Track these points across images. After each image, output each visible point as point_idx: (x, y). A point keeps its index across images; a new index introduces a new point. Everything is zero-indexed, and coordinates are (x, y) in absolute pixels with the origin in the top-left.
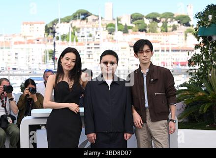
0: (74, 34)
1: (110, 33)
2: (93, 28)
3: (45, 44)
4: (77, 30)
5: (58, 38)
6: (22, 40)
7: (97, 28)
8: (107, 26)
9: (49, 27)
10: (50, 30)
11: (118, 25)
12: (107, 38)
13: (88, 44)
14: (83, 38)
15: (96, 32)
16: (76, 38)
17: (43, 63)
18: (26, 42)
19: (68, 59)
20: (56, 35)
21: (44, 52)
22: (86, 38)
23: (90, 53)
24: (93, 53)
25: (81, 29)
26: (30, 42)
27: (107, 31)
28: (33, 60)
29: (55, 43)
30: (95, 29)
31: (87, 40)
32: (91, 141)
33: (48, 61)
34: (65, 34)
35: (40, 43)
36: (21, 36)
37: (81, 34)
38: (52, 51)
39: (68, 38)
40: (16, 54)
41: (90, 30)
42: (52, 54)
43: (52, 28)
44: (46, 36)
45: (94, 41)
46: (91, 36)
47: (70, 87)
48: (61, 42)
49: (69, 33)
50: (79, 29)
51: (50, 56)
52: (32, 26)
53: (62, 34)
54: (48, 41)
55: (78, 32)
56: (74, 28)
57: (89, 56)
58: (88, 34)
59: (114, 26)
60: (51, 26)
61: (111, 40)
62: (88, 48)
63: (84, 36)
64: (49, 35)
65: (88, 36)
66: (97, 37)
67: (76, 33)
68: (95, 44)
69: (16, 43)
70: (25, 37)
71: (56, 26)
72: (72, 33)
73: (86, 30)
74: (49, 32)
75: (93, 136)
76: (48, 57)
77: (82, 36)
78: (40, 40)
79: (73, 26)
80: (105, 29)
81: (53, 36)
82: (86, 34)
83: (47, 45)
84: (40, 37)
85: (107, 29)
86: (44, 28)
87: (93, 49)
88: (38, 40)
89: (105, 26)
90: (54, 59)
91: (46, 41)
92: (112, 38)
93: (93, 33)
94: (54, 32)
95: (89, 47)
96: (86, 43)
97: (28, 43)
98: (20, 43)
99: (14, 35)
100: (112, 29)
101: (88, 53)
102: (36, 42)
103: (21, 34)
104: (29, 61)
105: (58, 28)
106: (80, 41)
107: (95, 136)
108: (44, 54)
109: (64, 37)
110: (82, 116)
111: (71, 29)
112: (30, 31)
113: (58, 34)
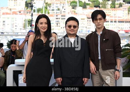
0: (47, 8)
1: (73, 8)
2: (60, 4)
3: (25, 15)
4: (48, 5)
5: (34, 11)
6: (9, 11)
7: (64, 4)
8: (71, 3)
9: (28, 2)
10: (29, 5)
11: (79, 2)
12: (71, 12)
13: (57, 16)
14: (53, 11)
15: (63, 7)
16: (48, 11)
17: (24, 28)
18: (11, 13)
19: (41, 23)
20: (33, 8)
21: (25, 21)
22: (55, 11)
23: (58, 22)
24: (60, 22)
25: (52, 5)
26: (15, 13)
27: (71, 7)
28: (16, 26)
29: (32, 14)
30: (62, 5)
31: (56, 13)
32: (58, 83)
33: (27, 27)
34: (40, 8)
35: (22, 14)
36: (8, 9)
37: (51, 8)
38: (30, 20)
39: (42, 11)
40: (4, 22)
41: (59, 5)
42: (30, 22)
43: (30, 4)
44: (26, 9)
45: (61, 13)
46: (59, 10)
47: (44, 42)
48: (37, 13)
49: (43, 7)
50: (50, 4)
51: (28, 24)
52: (16, 2)
53: (38, 8)
54: (28, 13)
55: (50, 7)
56: (46, 4)
57: (57, 24)
58: (57, 8)
59: (76, 3)
60: (30, 2)
61: (73, 13)
62: (57, 19)
63: (54, 10)
64: (28, 8)
65: (56, 10)
66: (63, 10)
67: (48, 7)
68: (62, 16)
69: (3, 14)
70: (11, 9)
71: (33, 2)
72: (45, 7)
73: (55, 5)
74: (28, 6)
75: (60, 79)
76: (27, 25)
77: (52, 10)
78: (22, 12)
79: (46, 2)
80: (69, 5)
81: (31, 9)
82: (55, 9)
83: (27, 16)
84: (22, 10)
85: (71, 5)
86: (25, 3)
87: (60, 19)
88: (20, 12)
89: (70, 3)
90: (31, 25)
91: (26, 13)
92: (75, 12)
93: (61, 8)
94: (32, 6)
95: (57, 17)
96: (55, 15)
97: (13, 14)
98: (7, 14)
99: (2, 8)
100: (75, 5)
101: (57, 22)
102: (18, 13)
103: (7, 8)
104: (13, 27)
105: (34, 3)
106: (51, 13)
107: (61, 80)
108: (24, 22)
109: (39, 10)
110: (52, 65)
111: (45, 5)
112: (15, 5)
113: (35, 7)
